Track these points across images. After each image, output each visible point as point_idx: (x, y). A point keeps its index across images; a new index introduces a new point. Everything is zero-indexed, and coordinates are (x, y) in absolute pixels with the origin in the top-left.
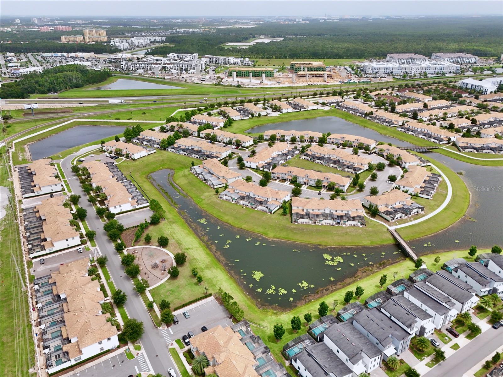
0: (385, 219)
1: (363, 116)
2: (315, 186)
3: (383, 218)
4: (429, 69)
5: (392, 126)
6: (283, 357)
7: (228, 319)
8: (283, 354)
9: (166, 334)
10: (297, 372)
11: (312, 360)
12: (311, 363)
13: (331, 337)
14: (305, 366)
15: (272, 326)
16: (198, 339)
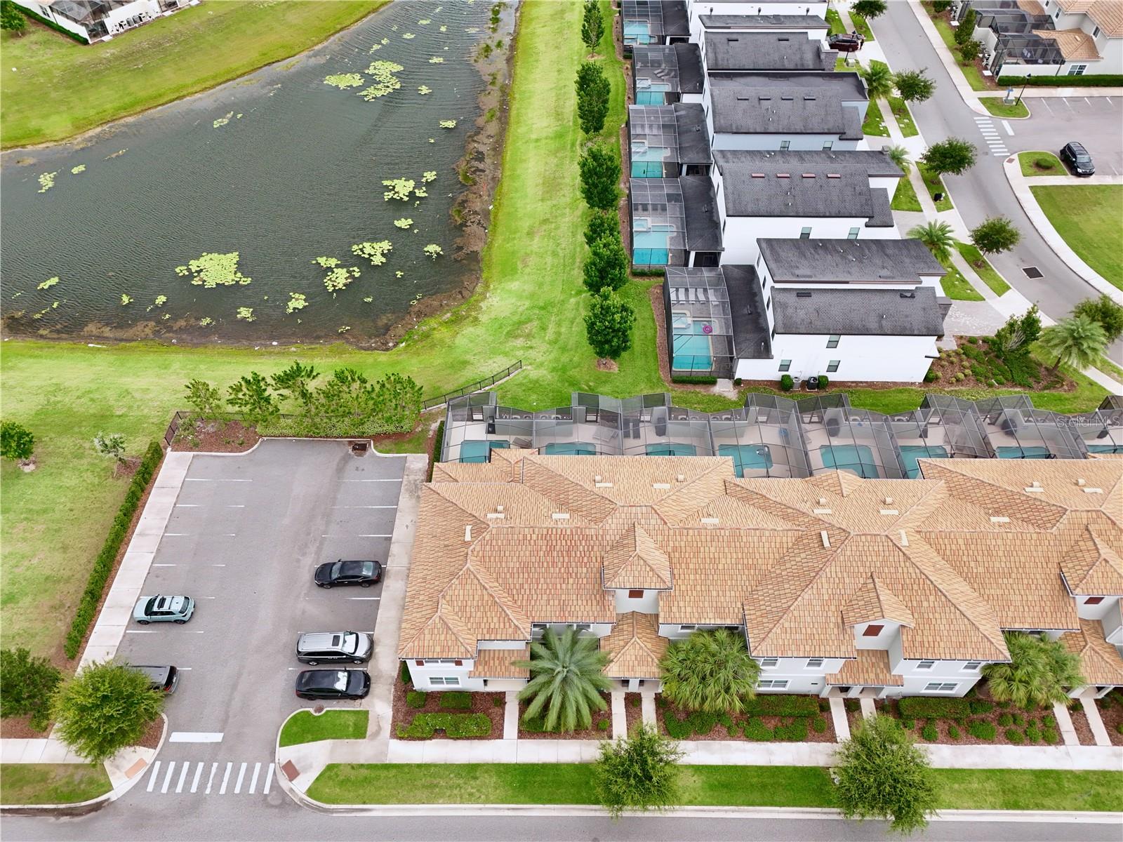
6: (691, 388)
7: (357, 461)
8: (680, 381)
9: (191, 772)
10: (785, 385)
11: (829, 296)
12: (838, 309)
13: (763, 210)
14: (837, 330)
15: (520, 353)
16: (444, 608)
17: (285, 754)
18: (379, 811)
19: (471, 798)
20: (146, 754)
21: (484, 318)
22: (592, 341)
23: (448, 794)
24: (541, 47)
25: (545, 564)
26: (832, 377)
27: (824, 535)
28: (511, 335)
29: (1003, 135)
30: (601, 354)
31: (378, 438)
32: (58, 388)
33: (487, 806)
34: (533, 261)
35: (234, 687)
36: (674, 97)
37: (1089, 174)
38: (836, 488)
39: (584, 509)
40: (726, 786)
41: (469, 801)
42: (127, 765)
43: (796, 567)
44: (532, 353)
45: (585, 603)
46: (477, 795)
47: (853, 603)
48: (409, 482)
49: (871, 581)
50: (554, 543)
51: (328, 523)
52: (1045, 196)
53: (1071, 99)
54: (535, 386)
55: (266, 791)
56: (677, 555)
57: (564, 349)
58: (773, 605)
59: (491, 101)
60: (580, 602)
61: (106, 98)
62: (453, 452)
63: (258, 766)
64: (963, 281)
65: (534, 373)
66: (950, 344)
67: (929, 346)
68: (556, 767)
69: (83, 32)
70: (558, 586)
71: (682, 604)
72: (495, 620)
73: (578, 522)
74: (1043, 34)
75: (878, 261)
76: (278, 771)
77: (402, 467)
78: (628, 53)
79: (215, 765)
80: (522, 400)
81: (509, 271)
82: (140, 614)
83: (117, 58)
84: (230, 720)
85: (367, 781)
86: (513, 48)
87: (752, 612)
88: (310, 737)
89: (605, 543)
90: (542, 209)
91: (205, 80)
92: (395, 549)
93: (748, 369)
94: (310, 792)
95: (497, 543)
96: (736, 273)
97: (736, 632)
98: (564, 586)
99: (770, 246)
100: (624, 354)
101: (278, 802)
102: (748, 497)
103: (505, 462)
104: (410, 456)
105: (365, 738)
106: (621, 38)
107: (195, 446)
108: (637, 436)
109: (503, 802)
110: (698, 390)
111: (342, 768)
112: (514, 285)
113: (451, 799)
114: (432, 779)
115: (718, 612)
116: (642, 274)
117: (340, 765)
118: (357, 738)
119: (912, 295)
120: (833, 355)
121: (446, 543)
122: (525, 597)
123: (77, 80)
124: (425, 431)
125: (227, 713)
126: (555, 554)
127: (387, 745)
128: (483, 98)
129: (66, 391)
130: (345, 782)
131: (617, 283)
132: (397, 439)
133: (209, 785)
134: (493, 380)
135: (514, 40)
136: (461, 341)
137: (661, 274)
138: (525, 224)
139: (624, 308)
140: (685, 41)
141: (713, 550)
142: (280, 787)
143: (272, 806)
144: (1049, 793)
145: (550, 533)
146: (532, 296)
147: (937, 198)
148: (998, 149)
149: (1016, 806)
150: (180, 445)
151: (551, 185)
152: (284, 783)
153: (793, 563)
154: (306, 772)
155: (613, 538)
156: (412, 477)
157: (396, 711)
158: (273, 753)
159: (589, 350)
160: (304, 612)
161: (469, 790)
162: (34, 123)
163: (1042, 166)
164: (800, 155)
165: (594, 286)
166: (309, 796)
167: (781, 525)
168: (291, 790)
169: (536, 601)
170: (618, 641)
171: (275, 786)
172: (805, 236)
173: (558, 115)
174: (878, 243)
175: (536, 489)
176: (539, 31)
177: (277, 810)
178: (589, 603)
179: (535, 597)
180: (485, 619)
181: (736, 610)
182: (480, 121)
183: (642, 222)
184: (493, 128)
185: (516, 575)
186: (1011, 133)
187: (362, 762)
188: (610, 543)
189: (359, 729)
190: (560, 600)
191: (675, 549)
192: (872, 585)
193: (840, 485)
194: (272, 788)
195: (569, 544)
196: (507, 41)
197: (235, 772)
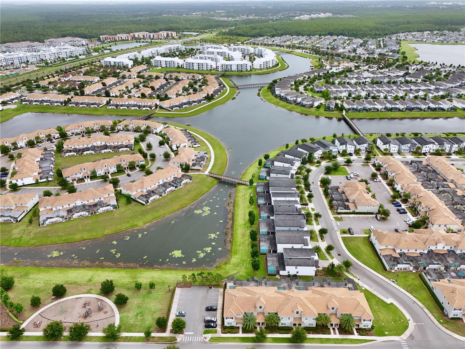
0: (196, 170)
1: (63, 104)
2: (116, 171)
3: (194, 169)
4: (60, 54)
5: (100, 106)
6: (272, 277)
7: (210, 290)
8: (269, 275)
9: (190, 338)
10: (289, 276)
11: (295, 259)
12: (297, 261)
13: (284, 242)
14: (297, 265)
15: (239, 270)
16: (230, 309)
17: (204, 336)
18: (220, 343)
19: (235, 342)
20: (182, 335)
21: (231, 263)
22: (253, 267)
24: (240, 203)
26: (298, 274)
27: (290, 297)
28: (237, 266)
29: (337, 225)
30: (254, 269)
31: (214, 286)
32: (153, 277)
33: (237, 343)
34: (240, 251)
35: (194, 326)
36: (269, 217)
37: (353, 234)
38: (293, 291)
39: (252, 294)
40: (276, 340)
42: (179, 337)
44: (241, 270)
47: (294, 308)
49: (296, 304)
51: (206, 300)
52: (344, 239)
53: (353, 217)
54: (242, 276)
57: (247, 269)
59: (230, 216)
60: (252, 309)
61: (149, 217)
62: (228, 287)
63: (200, 337)
64: (325, 256)
65: (241, 273)
66: (321, 269)
67: (314, 268)
68: (248, 337)
69: (144, 203)
71: (268, 309)
72: (238, 311)
73: (251, 296)
74: (346, 203)
75: (304, 253)
76: (203, 338)
77: (219, 291)
78: (259, 206)
79: (193, 337)
80: (240, 278)
81: (236, 253)
82: (178, 314)
83: (151, 208)
84: (195, 331)
85: (218, 339)
86: (234, 203)
87: (279, 310)
88: (208, 333)
90: (242, 240)
91: (169, 212)
92: (219, 305)
93: (282, 273)
95: (238, 299)
96: (280, 254)
97: (276, 314)
99: (285, 249)
100: (259, 270)
102: (279, 293)
103: (237, 289)
104: (220, 289)
106: (257, 203)
107: (181, 287)
108: (261, 284)
109: (240, 342)
112: (237, 256)
113: (232, 342)
114: (228, 339)
115: (274, 310)
116: (262, 254)
117: (213, 337)
119: (310, 259)
120: (297, 270)
122: (243, 308)
123: (144, 213)
124: (222, 284)
126: (247, 301)
127: (220, 334)
128: (228, 215)
129: (155, 278)
130: (214, 340)
131: (257, 256)
132: (217, 286)
133: (193, 340)
134: (234, 275)
135: (234, 201)
136: (227, 268)
137: (266, 254)
138: (239, 244)
139: (258, 261)
140: (271, 204)
141: (273, 300)
143: (203, 343)
144: (328, 341)
145: (246, 298)
146: (241, 259)
147: (322, 239)
148: (336, 228)
149: (322, 343)
150: (178, 287)
151: (244, 235)
152: (204, 340)
153: (285, 302)
154: (208, 338)
156: (220, 293)
157: (221, 329)
158: (202, 336)
159: (252, 269)
160: (205, 314)
162: (136, 223)
163: (344, 232)
164: (292, 231)
165: (253, 257)
166: (209, 341)
167: (283, 296)
168: (206, 341)
169: (245, 309)
170: (258, 316)
171: (203, 340)
172: (293, 247)
173: (245, 220)
174: (305, 249)
175: (244, 292)
176: (240, 199)
181: (276, 310)
182: (228, 221)
183: (262, 244)
184: (231, 222)
185: (241, 304)
186: (339, 225)
187: (217, 337)
188: (256, 299)
189: (216, 332)
190: (248, 309)
191: (267, 300)
193: (295, 291)
195: (250, 300)
196: (233, 201)
197: (196, 338)
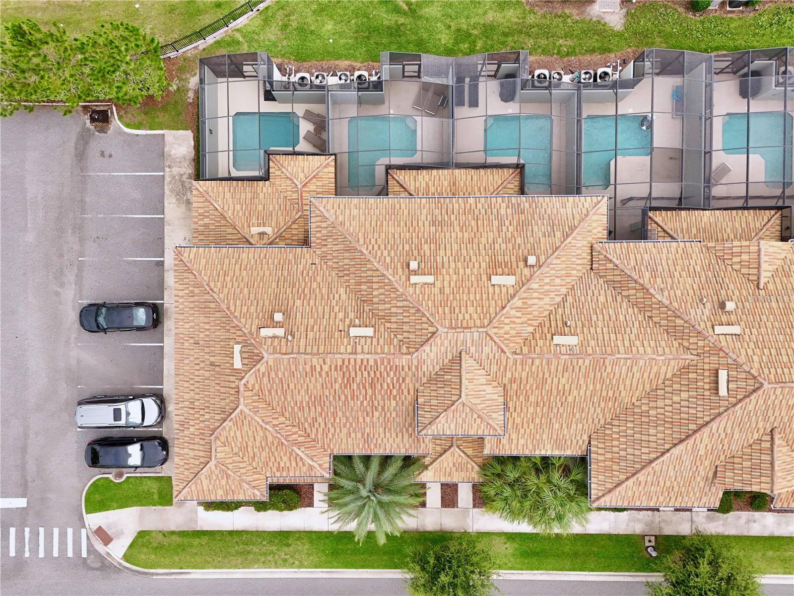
7: (102, 141)
9: (5, 537)
16: (220, 452)
17: (94, 520)
18: (197, 574)
19: (285, 563)
23: (262, 560)
25: (343, 397)
27: (723, 375)
33: (302, 570)
35: (24, 450)
38: (752, 271)
39: (393, 319)
41: (284, 566)
43: (670, 409)
45: (394, 435)
46: (291, 561)
47: (736, 460)
48: (173, 177)
49: (768, 438)
50: (353, 374)
51: (82, 240)
55: (84, 554)
56: (515, 386)
58: (630, 451)
60: (388, 435)
63: (70, 531)
70: (361, 420)
71: (514, 436)
72: (285, 459)
73: (385, 343)
76: (91, 535)
77: (161, 153)
79: (27, 530)
80: (312, 32)
84: (30, 484)
85: (182, 548)
87: (600, 451)
88: (115, 505)
89: (420, 374)
94: (126, 557)
95: (277, 375)
98: (368, 419)
101: (98, 565)
102: (621, 282)
103: (289, 182)
104: (170, 135)
105: (172, 505)
108: (474, 103)
109: (317, 567)
110: (567, 11)
111: (153, 535)
113: (266, 564)
114: (246, 547)
115: (557, 443)
117: (150, 532)
118: (164, 506)
121: (212, 359)
122: (320, 430)
124: (182, 91)
125: (24, 477)
126: (355, 386)
127: (196, 512)
130: (159, 548)
132: (148, 104)
133: (27, 549)
141: (563, 381)
142: (96, 550)
143: (93, 569)
145: (346, 363)
152: (100, 547)
153: (668, 402)
154: (119, 538)
155: (431, 368)
156: (176, 170)
158: (81, 519)
160: (79, 361)
161: (283, 556)
166: (127, 561)
168: (108, 554)
169: (333, 435)
171: (91, 549)
175: (330, 263)
177: (98, 573)
178: (400, 435)
179: (332, 430)
180: (273, 459)
181: (580, 442)
185: (306, 409)
187: (173, 529)
188: (427, 374)
189: (165, 498)
190: (363, 435)
191: (512, 381)
192: (768, 445)
193: (759, 268)
194: (89, 551)
195: (372, 375)
197: (49, 537)
